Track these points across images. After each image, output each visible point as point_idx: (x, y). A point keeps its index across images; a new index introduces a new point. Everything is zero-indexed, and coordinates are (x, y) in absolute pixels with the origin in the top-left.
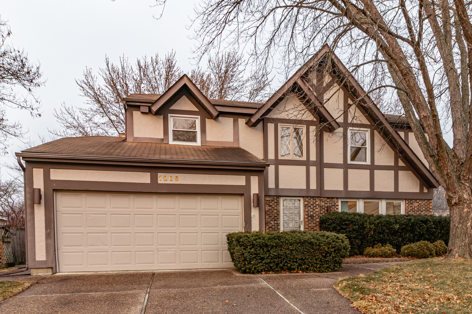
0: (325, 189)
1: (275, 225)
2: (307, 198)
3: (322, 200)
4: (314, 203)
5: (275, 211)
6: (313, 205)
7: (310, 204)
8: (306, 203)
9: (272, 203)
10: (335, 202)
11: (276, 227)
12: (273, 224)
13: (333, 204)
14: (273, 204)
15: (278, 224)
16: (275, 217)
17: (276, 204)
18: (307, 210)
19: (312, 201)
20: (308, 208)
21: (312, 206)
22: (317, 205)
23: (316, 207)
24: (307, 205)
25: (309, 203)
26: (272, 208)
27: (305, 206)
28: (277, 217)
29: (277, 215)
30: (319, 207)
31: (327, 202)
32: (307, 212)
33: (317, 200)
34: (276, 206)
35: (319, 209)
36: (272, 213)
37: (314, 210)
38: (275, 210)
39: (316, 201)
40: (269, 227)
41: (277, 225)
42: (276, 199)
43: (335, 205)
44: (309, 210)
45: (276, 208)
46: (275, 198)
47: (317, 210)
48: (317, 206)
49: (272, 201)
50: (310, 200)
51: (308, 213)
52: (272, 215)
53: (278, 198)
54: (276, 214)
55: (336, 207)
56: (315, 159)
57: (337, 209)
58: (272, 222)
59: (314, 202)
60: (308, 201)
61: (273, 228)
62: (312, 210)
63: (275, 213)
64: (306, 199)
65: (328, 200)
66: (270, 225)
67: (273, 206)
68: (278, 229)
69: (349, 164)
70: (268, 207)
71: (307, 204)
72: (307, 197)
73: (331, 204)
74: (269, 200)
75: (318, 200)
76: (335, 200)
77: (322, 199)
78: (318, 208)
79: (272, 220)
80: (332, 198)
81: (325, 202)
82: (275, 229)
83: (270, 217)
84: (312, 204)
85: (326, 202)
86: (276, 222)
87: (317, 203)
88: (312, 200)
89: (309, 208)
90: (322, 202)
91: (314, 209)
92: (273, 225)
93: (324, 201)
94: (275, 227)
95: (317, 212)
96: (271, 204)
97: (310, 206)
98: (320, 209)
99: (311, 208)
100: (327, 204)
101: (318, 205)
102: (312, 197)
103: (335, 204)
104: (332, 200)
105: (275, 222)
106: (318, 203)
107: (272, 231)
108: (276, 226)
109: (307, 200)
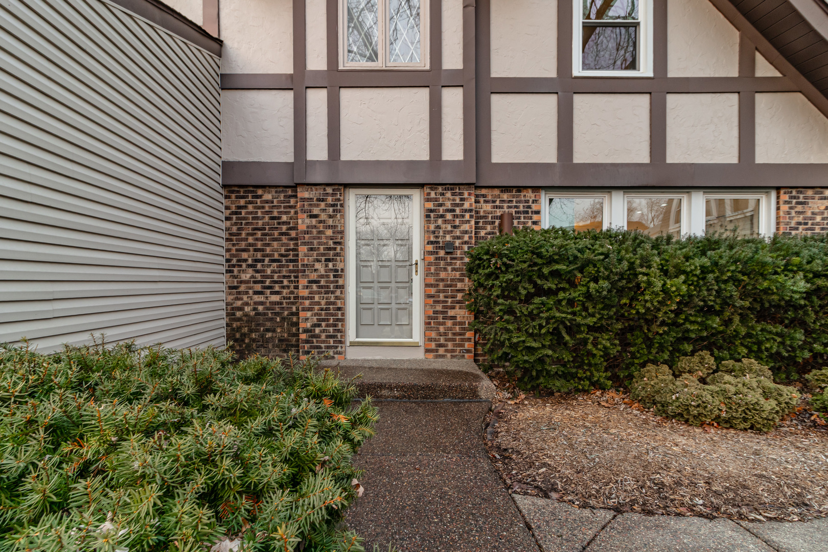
0: (496, 158)
1: (328, 276)
2: (432, 189)
3: (484, 196)
4: (457, 205)
5: (329, 232)
6: (454, 211)
7: (441, 209)
8: (430, 205)
9: (318, 206)
10: (527, 201)
11: (332, 282)
12: (323, 272)
13: (521, 209)
14: (324, 210)
15: (337, 271)
16: (329, 249)
17: (331, 209)
18: (432, 227)
19: (449, 199)
20: (436, 221)
21: (449, 216)
22: (466, 211)
23: (463, 216)
24: (431, 211)
25: (441, 205)
26: (320, 222)
27: (428, 215)
28: (335, 249)
29: (335, 243)
30: (471, 216)
31: (503, 201)
32: (434, 232)
33: (466, 195)
34: (330, 217)
35: (473, 223)
36: (319, 238)
37: (455, 227)
38: (329, 227)
39: (462, 200)
40: (310, 282)
41: (335, 276)
42: (333, 195)
43: (527, 212)
44: (438, 227)
45: (330, 222)
46: (329, 190)
47: (466, 227)
48: (467, 216)
49: (319, 200)
50: (443, 194)
51: (437, 237)
52: (319, 244)
53: (339, 190)
54: (331, 242)
55: (531, 218)
56: (459, 65)
57: (535, 223)
58: (318, 266)
59: (458, 201)
60: (436, 200)
61: (322, 283)
62: (449, 228)
63: (327, 238)
64: (429, 194)
65: (505, 196)
66: (313, 276)
67: (323, 216)
68: (337, 287)
69: (576, 78)
70: (308, 221)
71: (433, 208)
72: (433, 186)
73: (516, 207)
74: (311, 199)
75: (470, 194)
76: (530, 195)
77: (484, 191)
78: (468, 222)
79: (318, 261)
80: (520, 189)
81: (494, 202)
82: (328, 287)
83: (312, 249)
84: (450, 207)
85: (498, 203)
86: (330, 265)
87: (466, 205)
88: (448, 194)
89: (440, 221)
90: (486, 202)
91: (457, 223)
92: (322, 276)
93: (490, 198)
94: (327, 282)
95: (466, 232)
96: (316, 211)
97: (442, 216)
98: (477, 223)
99: (445, 222)
100: (501, 207)
101: (471, 211)
102: (451, 186)
103: (529, 207)
104: (518, 196)
105: (327, 266)
106: (471, 205)
107: (320, 293)
108: (332, 278)
109: (433, 195)
